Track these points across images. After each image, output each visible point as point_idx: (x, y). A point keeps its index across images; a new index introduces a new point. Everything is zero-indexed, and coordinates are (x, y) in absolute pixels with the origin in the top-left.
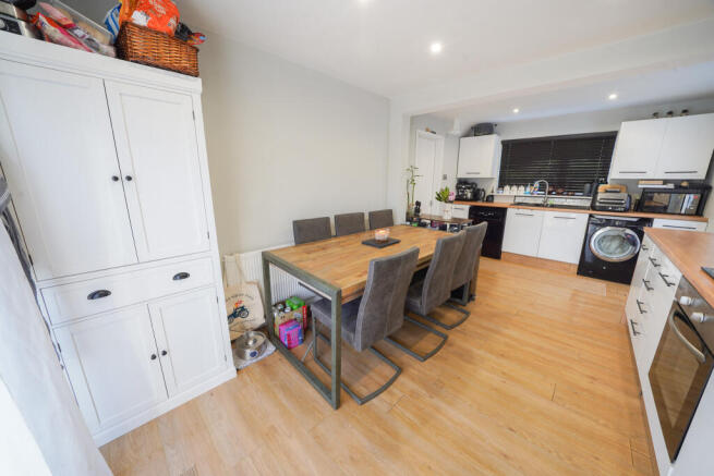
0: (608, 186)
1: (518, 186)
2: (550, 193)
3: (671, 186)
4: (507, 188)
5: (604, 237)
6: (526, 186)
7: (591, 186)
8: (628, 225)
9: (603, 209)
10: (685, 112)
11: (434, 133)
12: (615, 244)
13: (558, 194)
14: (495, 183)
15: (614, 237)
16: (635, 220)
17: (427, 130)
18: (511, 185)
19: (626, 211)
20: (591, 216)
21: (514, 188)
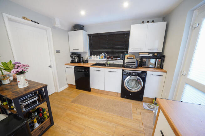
0: (128, 55)
1: (97, 55)
2: (108, 58)
3: (151, 55)
4: (93, 56)
5: (129, 80)
6: (99, 55)
7: (123, 55)
8: (138, 74)
9: (127, 67)
10: (153, 21)
11: (38, 23)
12: (133, 83)
13: (111, 59)
14: (88, 54)
15: (133, 80)
16: (140, 72)
17: (25, 18)
18: (94, 55)
19: (136, 68)
20: (123, 70)
21: (95, 56)
